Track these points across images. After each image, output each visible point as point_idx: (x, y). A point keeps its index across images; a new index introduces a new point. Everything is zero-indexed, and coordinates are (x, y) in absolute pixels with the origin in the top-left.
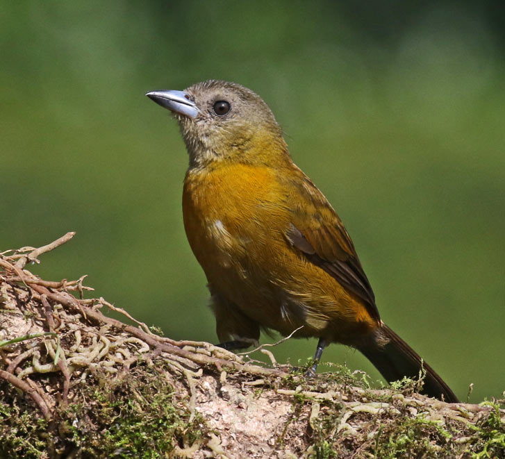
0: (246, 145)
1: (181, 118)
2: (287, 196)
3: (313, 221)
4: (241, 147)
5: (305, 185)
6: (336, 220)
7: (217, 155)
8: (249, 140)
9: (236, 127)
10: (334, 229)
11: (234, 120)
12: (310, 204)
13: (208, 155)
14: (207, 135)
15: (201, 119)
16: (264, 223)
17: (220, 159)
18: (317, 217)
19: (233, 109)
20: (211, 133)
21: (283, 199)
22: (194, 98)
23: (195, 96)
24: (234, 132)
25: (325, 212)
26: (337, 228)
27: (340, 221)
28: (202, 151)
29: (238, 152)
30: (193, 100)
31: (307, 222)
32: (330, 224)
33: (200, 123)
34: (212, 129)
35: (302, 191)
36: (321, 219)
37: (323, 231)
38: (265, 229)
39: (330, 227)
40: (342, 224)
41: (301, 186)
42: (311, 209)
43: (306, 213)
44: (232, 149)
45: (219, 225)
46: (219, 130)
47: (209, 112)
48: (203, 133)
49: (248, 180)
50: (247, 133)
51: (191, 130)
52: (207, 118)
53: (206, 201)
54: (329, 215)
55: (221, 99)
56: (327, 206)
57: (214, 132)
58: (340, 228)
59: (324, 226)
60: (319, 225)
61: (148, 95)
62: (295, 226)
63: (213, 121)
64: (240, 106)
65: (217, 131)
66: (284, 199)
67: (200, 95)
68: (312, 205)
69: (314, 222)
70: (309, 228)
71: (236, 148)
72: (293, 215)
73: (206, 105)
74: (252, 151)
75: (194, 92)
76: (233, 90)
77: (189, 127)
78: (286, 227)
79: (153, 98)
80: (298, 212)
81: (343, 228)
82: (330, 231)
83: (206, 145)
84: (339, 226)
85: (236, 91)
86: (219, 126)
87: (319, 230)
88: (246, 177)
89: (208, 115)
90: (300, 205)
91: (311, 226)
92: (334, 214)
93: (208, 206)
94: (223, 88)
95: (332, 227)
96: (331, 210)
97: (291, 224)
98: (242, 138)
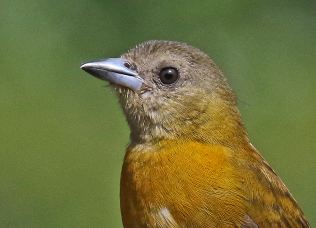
0: (201, 118)
1: (122, 90)
2: (243, 183)
3: (271, 212)
4: (196, 121)
5: (264, 170)
6: (298, 213)
7: (167, 131)
8: (204, 112)
9: (187, 97)
10: (296, 223)
11: (184, 89)
12: (269, 192)
13: (158, 131)
14: (154, 109)
15: (146, 91)
16: (215, 213)
17: (172, 137)
18: (276, 208)
19: (182, 75)
20: (160, 107)
21: (237, 186)
22: (135, 66)
23: (137, 64)
24: (185, 104)
25: (285, 202)
26: (299, 221)
27: (302, 213)
28: (150, 127)
29: (193, 127)
30: (135, 69)
31: (265, 213)
32: (291, 217)
33: (145, 96)
34: (160, 102)
35: (260, 177)
36: (281, 211)
37: (283, 224)
38: (216, 219)
39: (291, 219)
40: (304, 217)
41: (259, 171)
42: (269, 198)
43: (264, 203)
44: (185, 124)
45: (165, 213)
46: (168, 102)
47: (155, 82)
48: (150, 107)
49: (200, 161)
50: (200, 104)
51: (135, 104)
52: (153, 89)
53: (151, 184)
54: (290, 206)
55: (168, 65)
56: (288, 195)
57: (163, 104)
58: (303, 221)
59: (284, 219)
60: (278, 218)
61: (83, 68)
62: (251, 218)
63: (160, 92)
64: (189, 71)
65: (166, 104)
66: (239, 186)
67: (142, 62)
68: (271, 194)
69: (273, 213)
70: (267, 220)
71: (190, 123)
72: (248, 205)
73: (151, 74)
74: (207, 126)
75: (135, 58)
76: (180, 54)
77: (133, 100)
78: (241, 218)
79: (89, 70)
80: (254, 202)
81: (306, 222)
82: (291, 224)
83: (155, 120)
84: (301, 219)
85: (184, 54)
86: (168, 97)
87: (279, 224)
88: (198, 157)
89: (154, 86)
90: (256, 194)
91: (270, 218)
92: (295, 205)
93: (152, 190)
94: (168, 52)
95: (294, 220)
96: (292, 200)
97: (246, 215)
98: (196, 110)
